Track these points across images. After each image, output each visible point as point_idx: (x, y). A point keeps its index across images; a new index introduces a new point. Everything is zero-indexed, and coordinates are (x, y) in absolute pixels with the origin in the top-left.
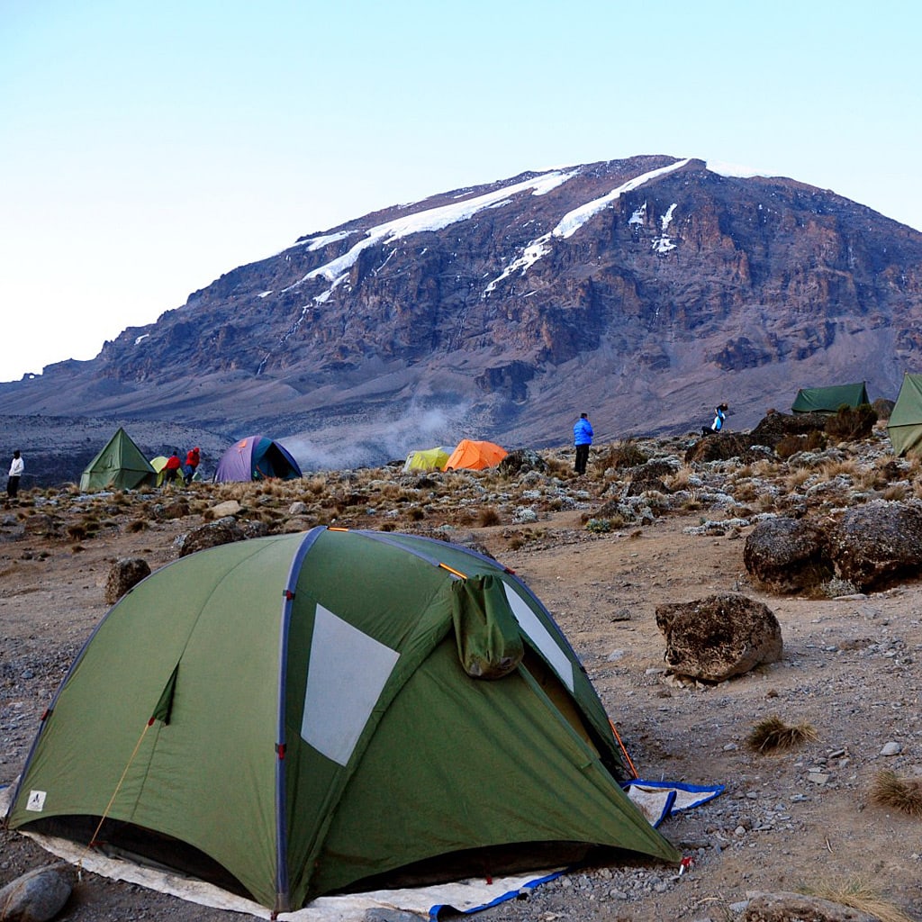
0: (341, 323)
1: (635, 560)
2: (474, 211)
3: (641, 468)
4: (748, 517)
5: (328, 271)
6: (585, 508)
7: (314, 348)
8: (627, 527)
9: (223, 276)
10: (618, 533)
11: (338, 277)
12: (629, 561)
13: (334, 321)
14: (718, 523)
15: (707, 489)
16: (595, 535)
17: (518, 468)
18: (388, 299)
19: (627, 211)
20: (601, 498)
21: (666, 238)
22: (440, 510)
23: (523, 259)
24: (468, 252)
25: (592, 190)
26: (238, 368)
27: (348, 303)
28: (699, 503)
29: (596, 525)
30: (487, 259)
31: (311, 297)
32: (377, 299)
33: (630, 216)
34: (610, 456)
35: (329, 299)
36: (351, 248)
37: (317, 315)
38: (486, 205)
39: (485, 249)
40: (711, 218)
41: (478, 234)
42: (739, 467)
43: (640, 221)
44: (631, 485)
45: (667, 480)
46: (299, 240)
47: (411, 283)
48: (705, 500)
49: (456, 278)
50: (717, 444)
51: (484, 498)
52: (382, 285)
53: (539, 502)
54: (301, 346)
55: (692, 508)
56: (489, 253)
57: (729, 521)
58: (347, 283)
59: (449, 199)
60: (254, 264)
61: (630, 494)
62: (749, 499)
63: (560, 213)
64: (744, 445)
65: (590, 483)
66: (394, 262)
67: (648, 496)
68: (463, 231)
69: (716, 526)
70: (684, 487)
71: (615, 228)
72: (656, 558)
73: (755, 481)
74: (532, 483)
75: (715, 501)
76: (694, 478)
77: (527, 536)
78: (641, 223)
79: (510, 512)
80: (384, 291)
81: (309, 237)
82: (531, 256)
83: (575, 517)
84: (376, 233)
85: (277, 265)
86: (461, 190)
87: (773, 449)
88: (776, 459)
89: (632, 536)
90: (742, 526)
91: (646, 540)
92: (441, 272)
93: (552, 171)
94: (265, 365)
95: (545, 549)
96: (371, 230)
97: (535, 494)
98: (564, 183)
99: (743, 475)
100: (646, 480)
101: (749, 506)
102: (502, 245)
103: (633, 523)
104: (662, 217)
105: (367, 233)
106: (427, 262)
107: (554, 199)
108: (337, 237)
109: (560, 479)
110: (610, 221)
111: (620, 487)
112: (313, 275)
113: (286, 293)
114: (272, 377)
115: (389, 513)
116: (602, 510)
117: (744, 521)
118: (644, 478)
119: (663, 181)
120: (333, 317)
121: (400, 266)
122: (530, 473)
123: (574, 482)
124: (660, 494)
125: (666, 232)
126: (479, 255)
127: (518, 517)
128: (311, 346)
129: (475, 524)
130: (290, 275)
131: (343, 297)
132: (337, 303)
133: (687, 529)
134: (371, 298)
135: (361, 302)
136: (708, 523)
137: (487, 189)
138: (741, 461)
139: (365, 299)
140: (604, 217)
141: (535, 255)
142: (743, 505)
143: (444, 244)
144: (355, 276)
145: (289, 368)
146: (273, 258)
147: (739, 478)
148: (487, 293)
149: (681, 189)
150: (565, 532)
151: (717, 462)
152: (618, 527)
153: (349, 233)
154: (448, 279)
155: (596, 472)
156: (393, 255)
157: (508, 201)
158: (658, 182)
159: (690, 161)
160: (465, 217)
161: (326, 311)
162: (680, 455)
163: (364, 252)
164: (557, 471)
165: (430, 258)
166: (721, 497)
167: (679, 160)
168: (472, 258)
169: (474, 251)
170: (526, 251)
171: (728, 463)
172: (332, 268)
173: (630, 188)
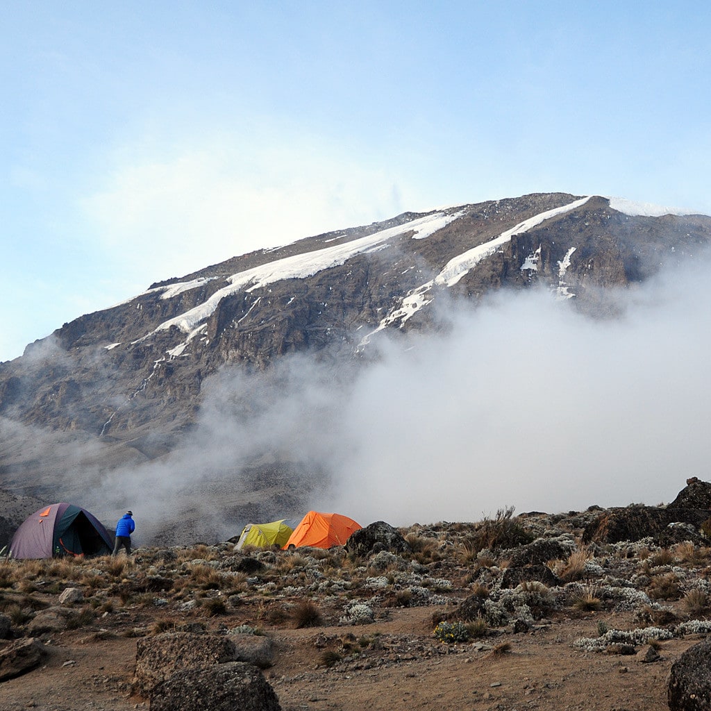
0: (197, 379)
1: (496, 693)
2: (347, 256)
3: (523, 549)
4: (670, 625)
5: (183, 321)
6: (441, 604)
7: (165, 407)
8: (494, 634)
9: (66, 325)
10: (478, 645)
11: (194, 328)
12: (486, 695)
13: (189, 377)
14: (626, 633)
15: (610, 580)
16: (445, 646)
17: (370, 548)
18: (250, 354)
19: (519, 256)
20: (467, 589)
21: (563, 286)
22: (250, 602)
23: (401, 309)
24: (340, 301)
25: (479, 233)
26: (77, 428)
27: (205, 357)
28: (598, 600)
29: (449, 631)
30: (361, 309)
31: (164, 350)
32: (237, 353)
33: (522, 262)
34: (485, 533)
35: (184, 352)
36: (210, 296)
37: (169, 370)
38: (360, 250)
39: (359, 299)
40: (615, 263)
41: (351, 282)
42: (654, 551)
43: (534, 267)
44: (507, 572)
45: (556, 566)
46: (152, 287)
47: (276, 336)
48: (607, 597)
49: (326, 331)
50: (625, 520)
51: (313, 585)
52: (244, 338)
53: (382, 593)
54: (151, 405)
55: (589, 607)
56: (363, 303)
57: (641, 631)
58: (205, 336)
59: (319, 243)
60: (101, 312)
61: (504, 586)
62: (670, 595)
63: (442, 259)
64: (659, 523)
65: (458, 568)
66: (257, 312)
67: (526, 589)
68: (334, 278)
69: (622, 639)
70: (580, 576)
71: (506, 275)
72: (528, 692)
73: (677, 571)
74: (382, 566)
75: (621, 597)
76: (593, 564)
77: (347, 647)
78: (535, 269)
79: (339, 607)
80: (245, 344)
81: (163, 283)
82: (410, 307)
83: (425, 617)
84: (238, 280)
85: (127, 314)
86: (333, 233)
87: (698, 528)
88: (703, 540)
89: (496, 652)
90: (661, 639)
91: (516, 659)
92: (310, 323)
93: (434, 212)
94: (109, 425)
95: (368, 668)
96: (233, 277)
97: (381, 582)
98: (448, 226)
99: (659, 562)
100: (529, 566)
101: (672, 608)
102: (378, 295)
103: (502, 630)
104: (559, 262)
105: (228, 280)
106: (294, 312)
107: (437, 243)
108: (195, 284)
109: (421, 563)
110: (500, 267)
111: (494, 575)
112: (166, 325)
113: (136, 345)
114: (117, 439)
115: (184, 605)
116: (461, 608)
117: (664, 632)
118: (528, 562)
119: (560, 222)
120: (188, 373)
121: (263, 316)
122: (381, 554)
123: (438, 566)
124: (543, 586)
125: (564, 279)
126: (352, 305)
127: (348, 615)
128: (162, 405)
129: (289, 623)
130: (141, 325)
131: (199, 351)
132: (193, 357)
133: (579, 641)
134: (231, 352)
135: (220, 357)
136: (610, 633)
137: (362, 232)
138: (656, 543)
139: (224, 353)
140: (493, 262)
141: (414, 306)
142: (662, 607)
143: (314, 292)
144: (214, 327)
145: (137, 429)
146: (122, 305)
147: (654, 565)
148: (362, 347)
149: (581, 230)
150: (405, 640)
151: (624, 543)
152: (480, 634)
153: (208, 279)
154: (317, 332)
155: (467, 554)
156: (257, 305)
157: (385, 246)
158: (554, 223)
159: (591, 199)
160: (338, 263)
161: (180, 366)
162: (576, 535)
163: (224, 302)
164: (420, 552)
165: (298, 308)
166: (629, 592)
167: (578, 198)
168: (344, 308)
169: (346, 301)
170: (404, 300)
171: (638, 546)
172: (187, 318)
173: (522, 231)
